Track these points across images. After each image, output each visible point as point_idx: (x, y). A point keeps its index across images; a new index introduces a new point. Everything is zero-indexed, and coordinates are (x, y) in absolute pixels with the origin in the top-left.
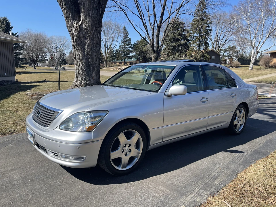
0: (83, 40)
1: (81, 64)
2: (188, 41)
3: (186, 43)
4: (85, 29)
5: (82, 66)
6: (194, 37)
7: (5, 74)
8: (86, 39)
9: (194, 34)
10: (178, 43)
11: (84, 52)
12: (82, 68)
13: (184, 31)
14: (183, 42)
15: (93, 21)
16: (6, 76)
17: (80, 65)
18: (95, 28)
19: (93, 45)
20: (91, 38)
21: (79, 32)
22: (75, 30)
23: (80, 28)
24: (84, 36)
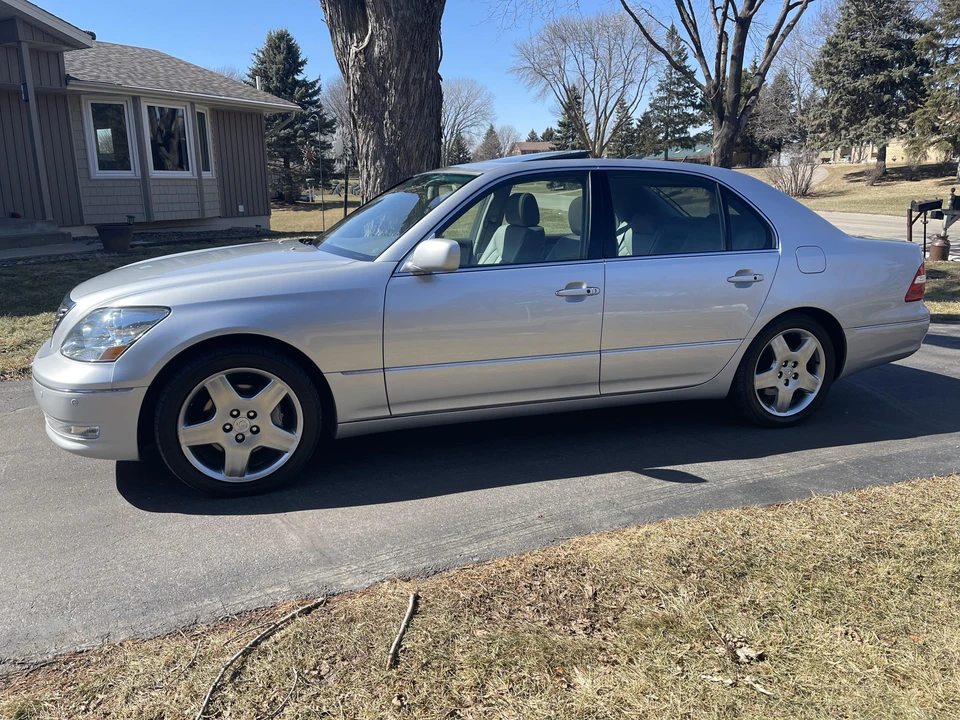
0: (376, 96)
1: (372, 173)
2: (925, 65)
3: (913, 75)
4: (381, 58)
5: (376, 180)
6: (948, 51)
7: (241, 208)
8: (385, 91)
10: (881, 78)
11: (380, 133)
12: (374, 188)
13: (909, 25)
14: (900, 73)
15: (402, 30)
16: (243, 215)
17: (369, 176)
18: (409, 53)
19: (406, 112)
20: (399, 88)
21: (365, 72)
22: (353, 65)
23: (366, 59)
24: (380, 83)
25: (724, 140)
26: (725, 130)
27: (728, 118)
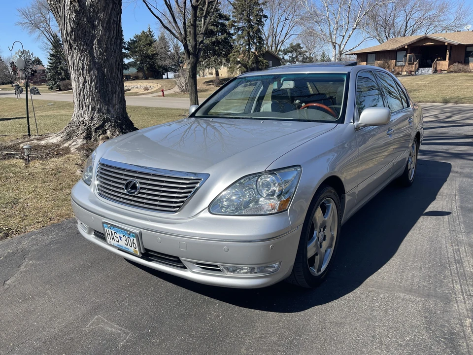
0: (87, 30)
1: (87, 79)
2: (230, 35)
3: (226, 38)
4: (91, 6)
5: (91, 83)
6: (239, 29)
8: (94, 27)
9: (239, 22)
10: (214, 39)
11: (91, 53)
12: (90, 88)
13: (221, 16)
14: (220, 37)
17: (85, 81)
18: (111, 4)
19: (109, 41)
20: (105, 25)
21: (79, 14)
22: (70, 9)
23: (80, 6)
24: (91, 21)
25: (192, 65)
26: (192, 60)
27: (192, 54)
